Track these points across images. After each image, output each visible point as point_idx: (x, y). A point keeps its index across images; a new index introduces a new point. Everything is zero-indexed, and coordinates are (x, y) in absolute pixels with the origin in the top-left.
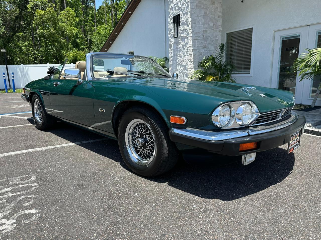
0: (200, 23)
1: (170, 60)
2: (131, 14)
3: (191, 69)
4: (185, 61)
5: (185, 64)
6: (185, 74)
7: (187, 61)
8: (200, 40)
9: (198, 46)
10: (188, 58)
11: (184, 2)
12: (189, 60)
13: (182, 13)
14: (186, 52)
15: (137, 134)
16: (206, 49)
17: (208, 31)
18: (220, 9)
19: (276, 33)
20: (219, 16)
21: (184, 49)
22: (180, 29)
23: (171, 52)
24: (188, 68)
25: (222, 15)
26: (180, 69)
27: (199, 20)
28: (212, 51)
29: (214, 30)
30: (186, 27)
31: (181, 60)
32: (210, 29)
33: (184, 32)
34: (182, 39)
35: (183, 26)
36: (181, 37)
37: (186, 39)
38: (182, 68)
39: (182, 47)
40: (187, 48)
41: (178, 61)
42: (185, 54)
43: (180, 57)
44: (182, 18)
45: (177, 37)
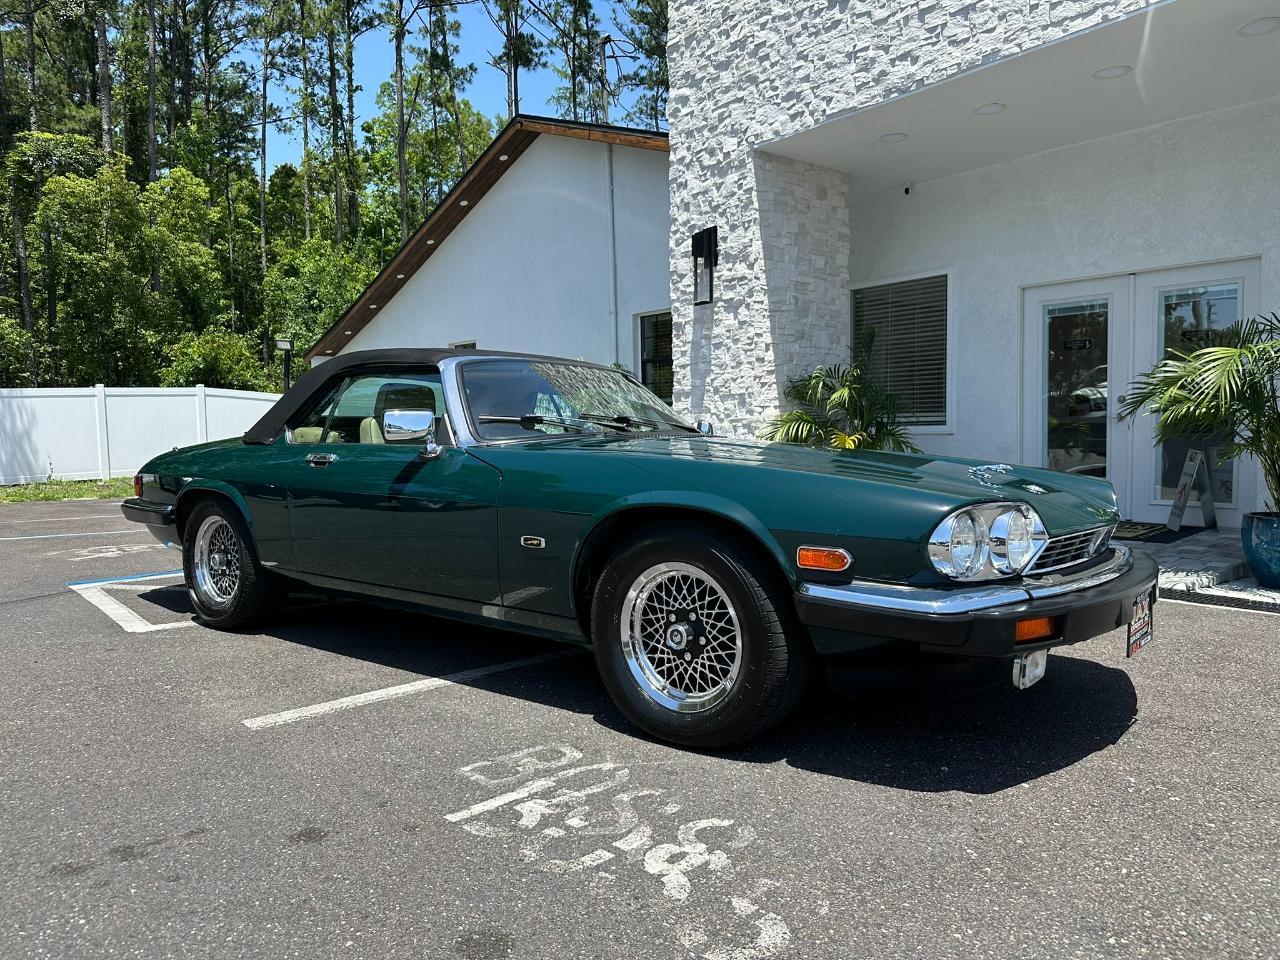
0: (787, 258)
1: (679, 377)
2: (469, 208)
3: (762, 407)
4: (739, 380)
5: (743, 391)
6: (740, 424)
7: (748, 382)
8: (786, 314)
9: (781, 331)
10: (753, 372)
11: (736, 190)
12: (755, 378)
13: (727, 223)
14: (746, 351)
15: (665, 615)
16: (805, 343)
17: (809, 284)
18: (843, 214)
19: (1028, 293)
20: (841, 237)
21: (736, 341)
22: (719, 278)
23: (683, 349)
24: (755, 403)
25: (849, 233)
26: (722, 409)
27: (782, 246)
28: (823, 350)
29: (826, 280)
30: (741, 269)
31: (727, 376)
32: (815, 277)
33: (733, 288)
34: (726, 309)
35: (730, 265)
36: (723, 301)
37: (742, 310)
38: (729, 404)
39: (728, 334)
40: (749, 338)
41: (713, 380)
42: (742, 357)
43: (720, 367)
44: (725, 239)
45: (706, 303)
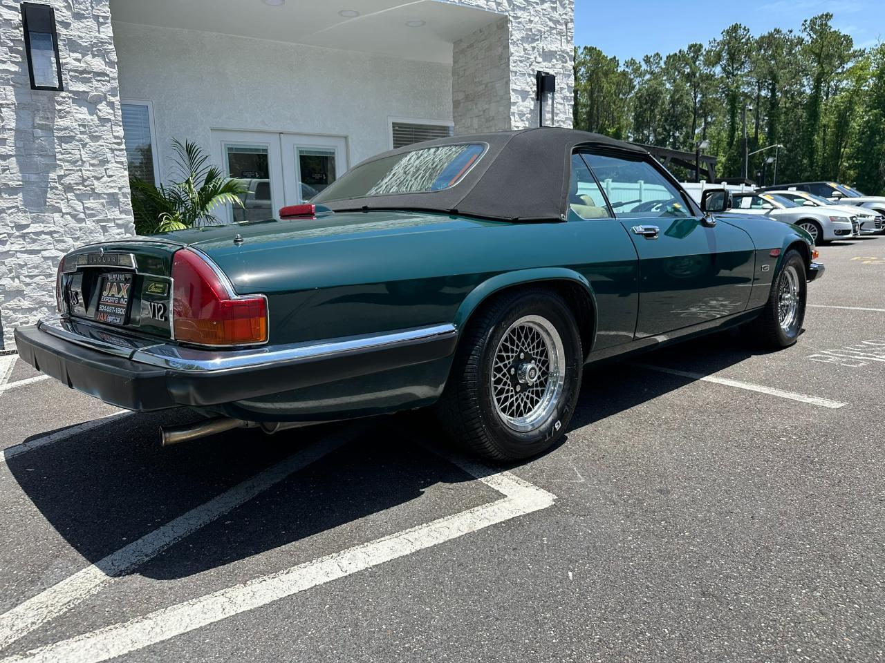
4: (105, 179)
5: (116, 190)
6: (112, 224)
13: (69, 8)
14: (111, 149)
26: (80, 208)
30: (97, 64)
31: (85, 174)
33: (88, 81)
34: (74, 101)
35: (79, 56)
36: (70, 92)
37: (103, 107)
38: (91, 203)
39: (82, 129)
40: (116, 137)
41: (60, 177)
42: (109, 155)
43: (74, 163)
44: (66, 25)
45: (54, 89)
